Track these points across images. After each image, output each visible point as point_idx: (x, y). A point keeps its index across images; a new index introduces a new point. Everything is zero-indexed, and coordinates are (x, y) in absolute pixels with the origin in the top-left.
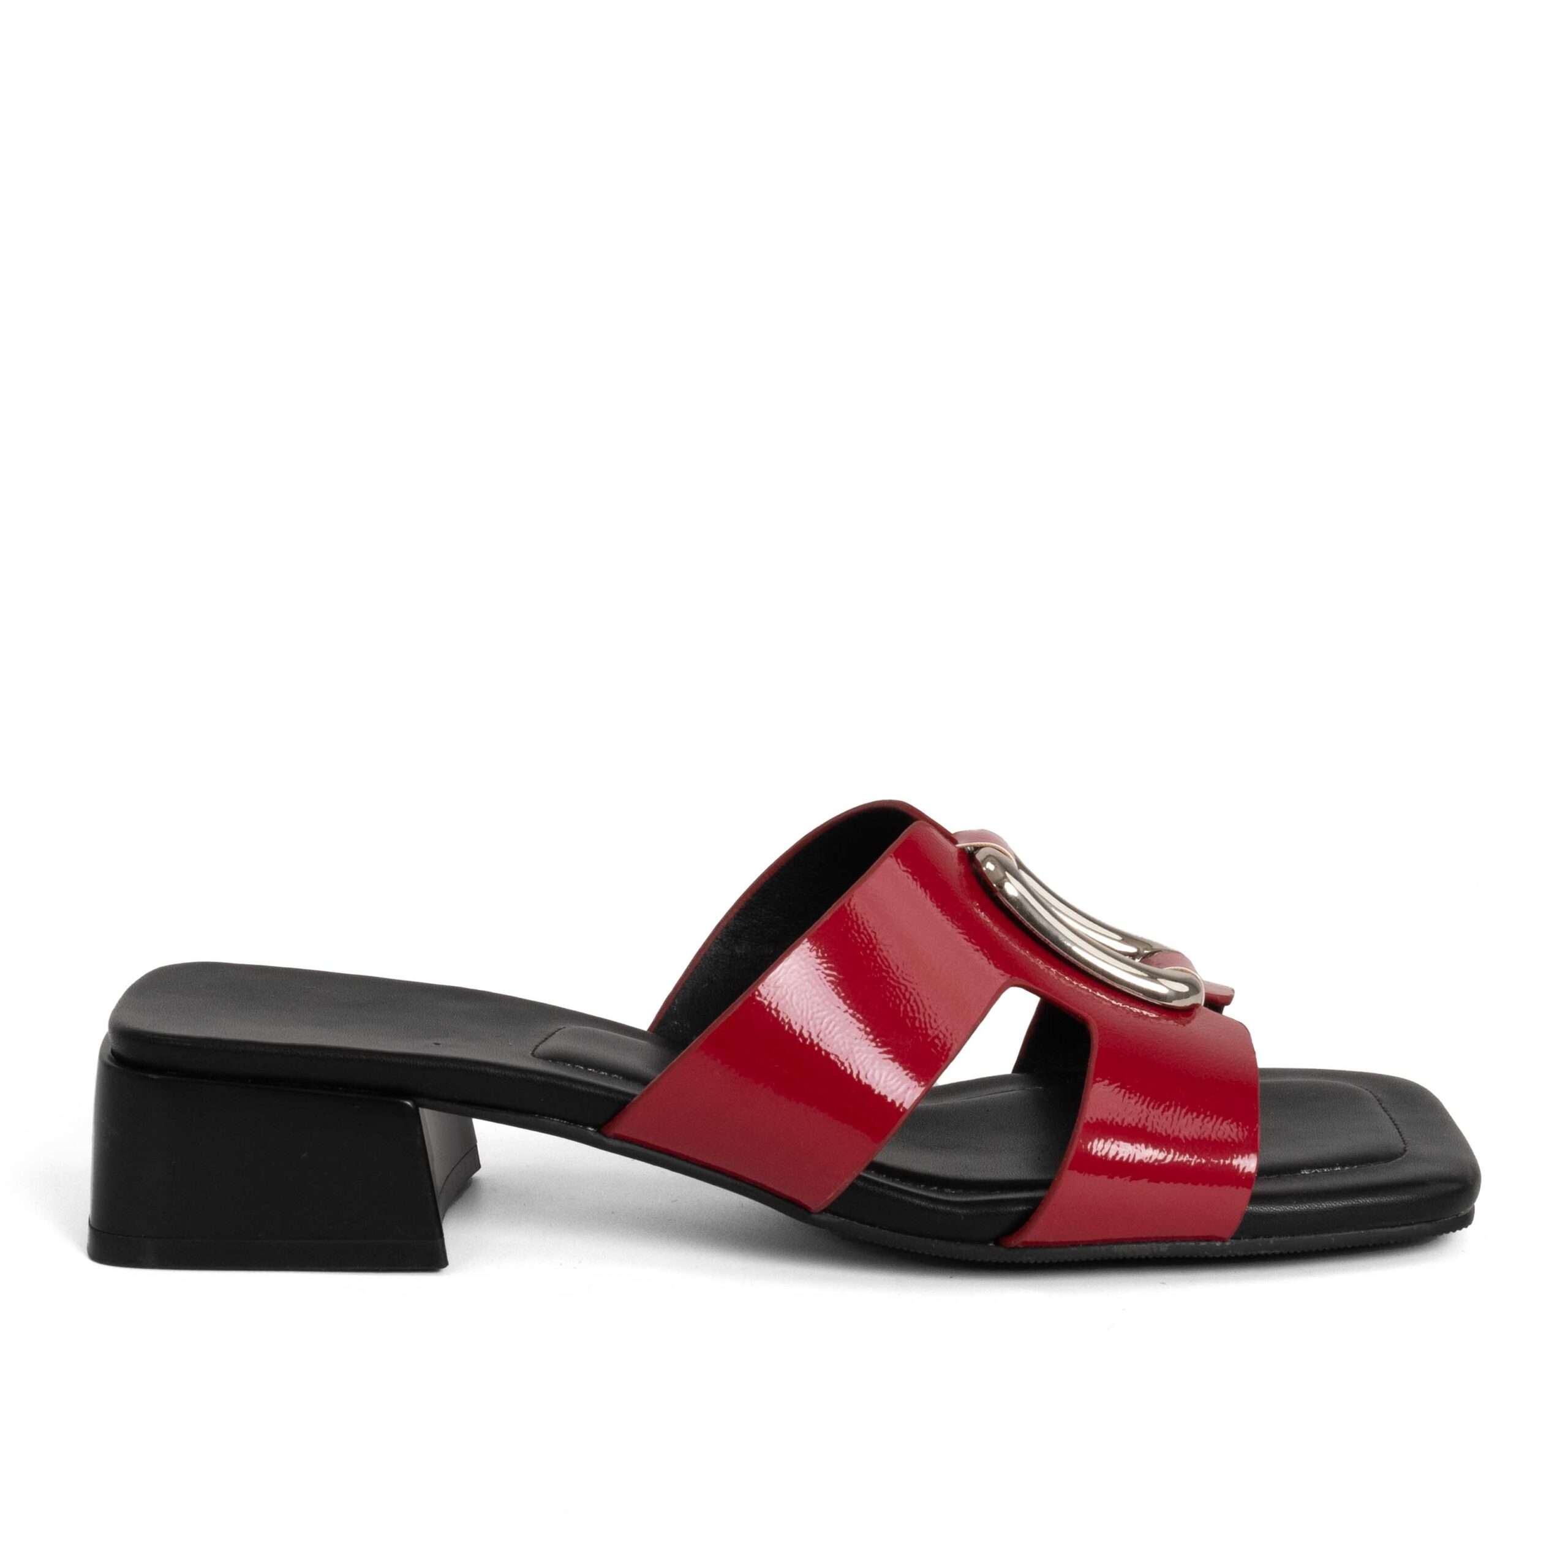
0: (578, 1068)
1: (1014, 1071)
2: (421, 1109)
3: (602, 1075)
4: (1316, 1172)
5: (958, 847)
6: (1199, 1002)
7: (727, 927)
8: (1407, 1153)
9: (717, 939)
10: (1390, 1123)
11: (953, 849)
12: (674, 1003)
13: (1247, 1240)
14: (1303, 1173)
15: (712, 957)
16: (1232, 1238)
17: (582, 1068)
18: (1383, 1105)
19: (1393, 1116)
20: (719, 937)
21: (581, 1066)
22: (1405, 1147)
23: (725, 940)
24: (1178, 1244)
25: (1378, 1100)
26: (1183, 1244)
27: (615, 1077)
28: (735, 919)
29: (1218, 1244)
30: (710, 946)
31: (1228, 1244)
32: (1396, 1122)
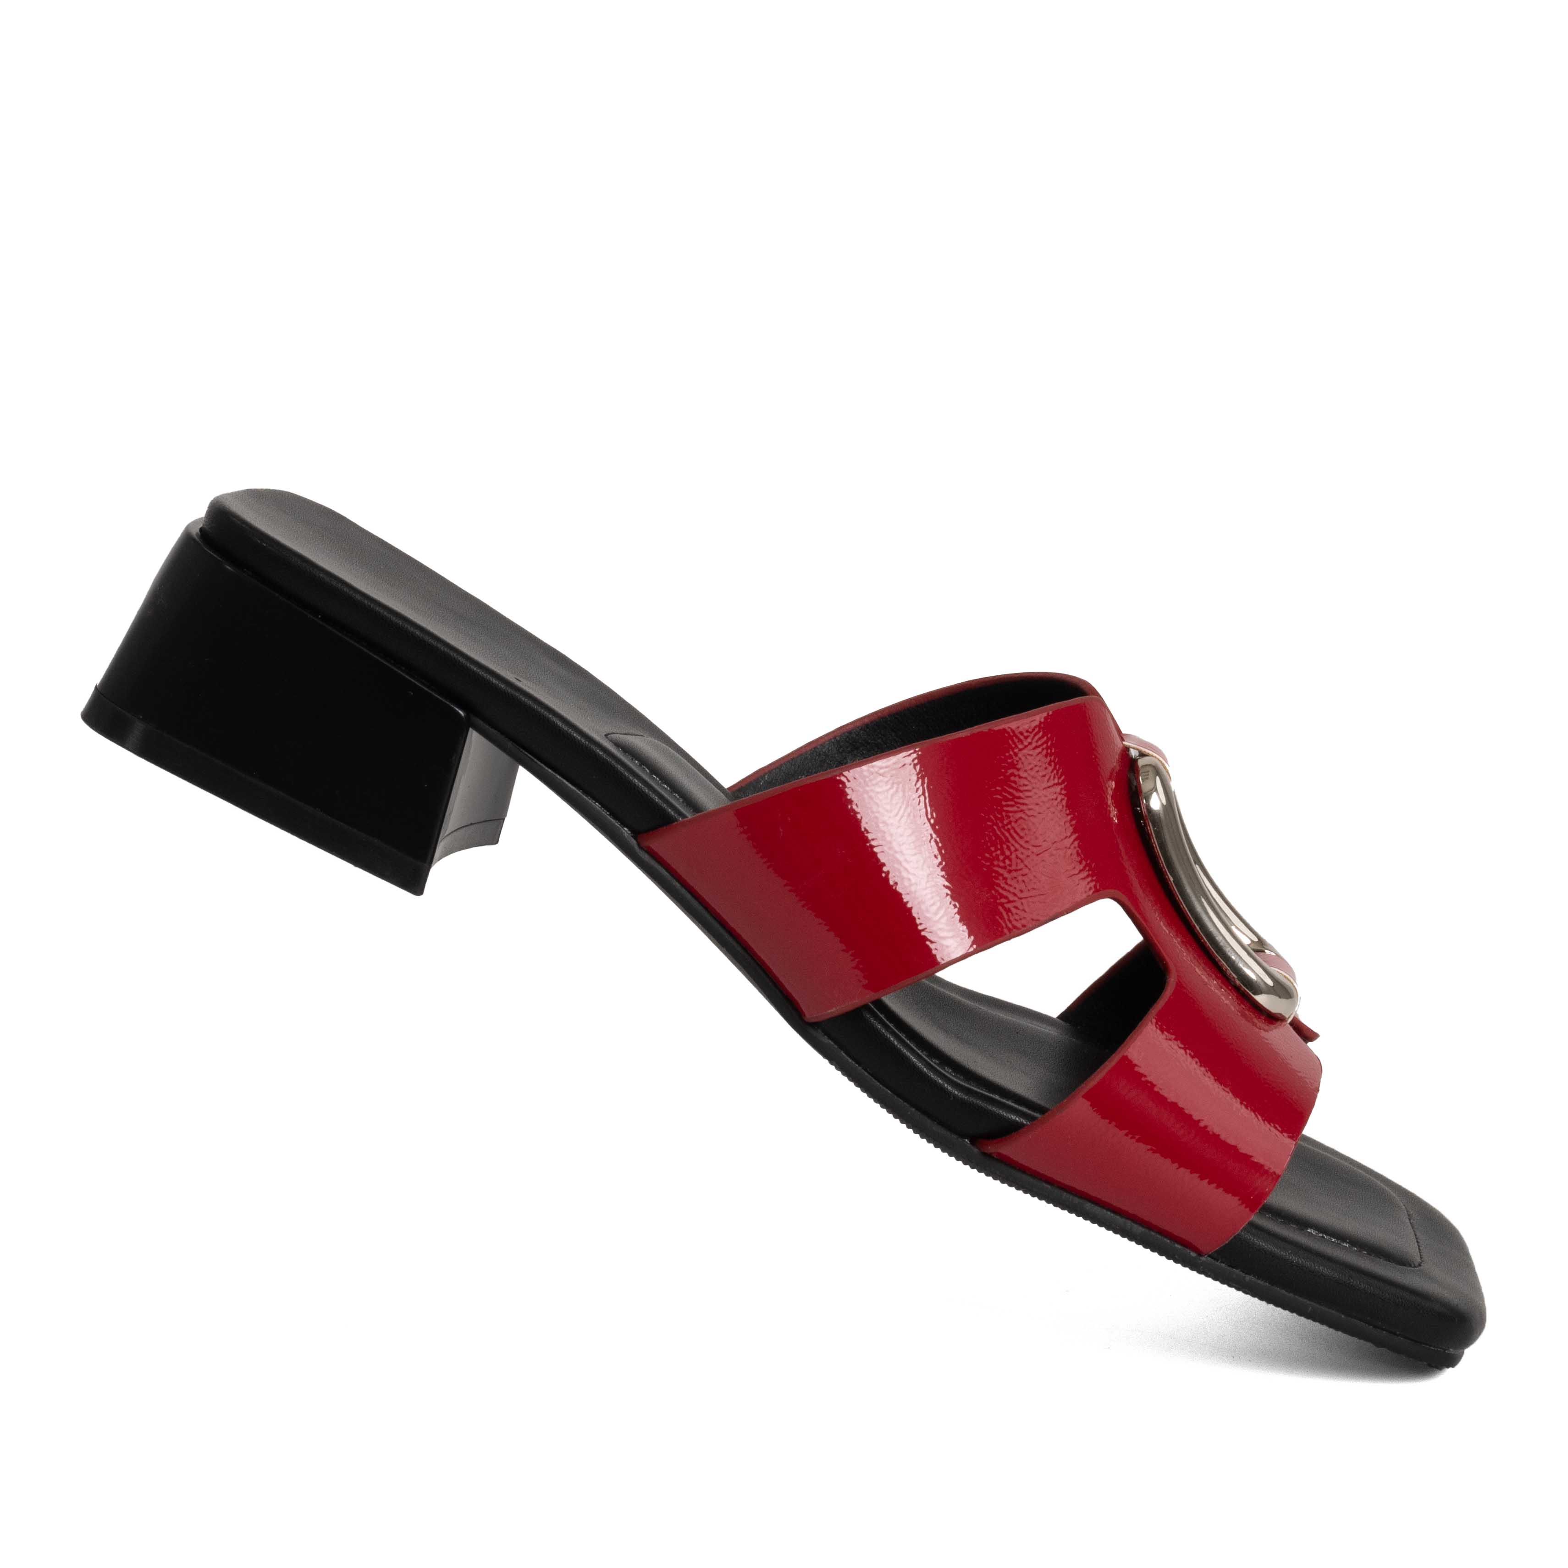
0: (644, 768)
1: (1058, 1017)
2: (471, 729)
3: (664, 787)
4: (1323, 1237)
5: (1124, 745)
6: (1287, 1016)
7: (850, 732)
8: (1422, 1268)
9: (835, 738)
10: (1412, 1237)
11: (1119, 745)
12: (763, 777)
13: (1223, 1265)
14: (1309, 1231)
15: (821, 753)
16: (1209, 1256)
17: (648, 771)
18: (1412, 1221)
19: (1418, 1234)
20: (838, 738)
21: (649, 769)
22: (1421, 1263)
23: (842, 744)
24: (1153, 1233)
25: (1409, 1215)
26: (1158, 1236)
27: (676, 797)
28: (861, 729)
29: (1193, 1254)
30: (824, 743)
31: (1203, 1259)
32: (1419, 1240)
